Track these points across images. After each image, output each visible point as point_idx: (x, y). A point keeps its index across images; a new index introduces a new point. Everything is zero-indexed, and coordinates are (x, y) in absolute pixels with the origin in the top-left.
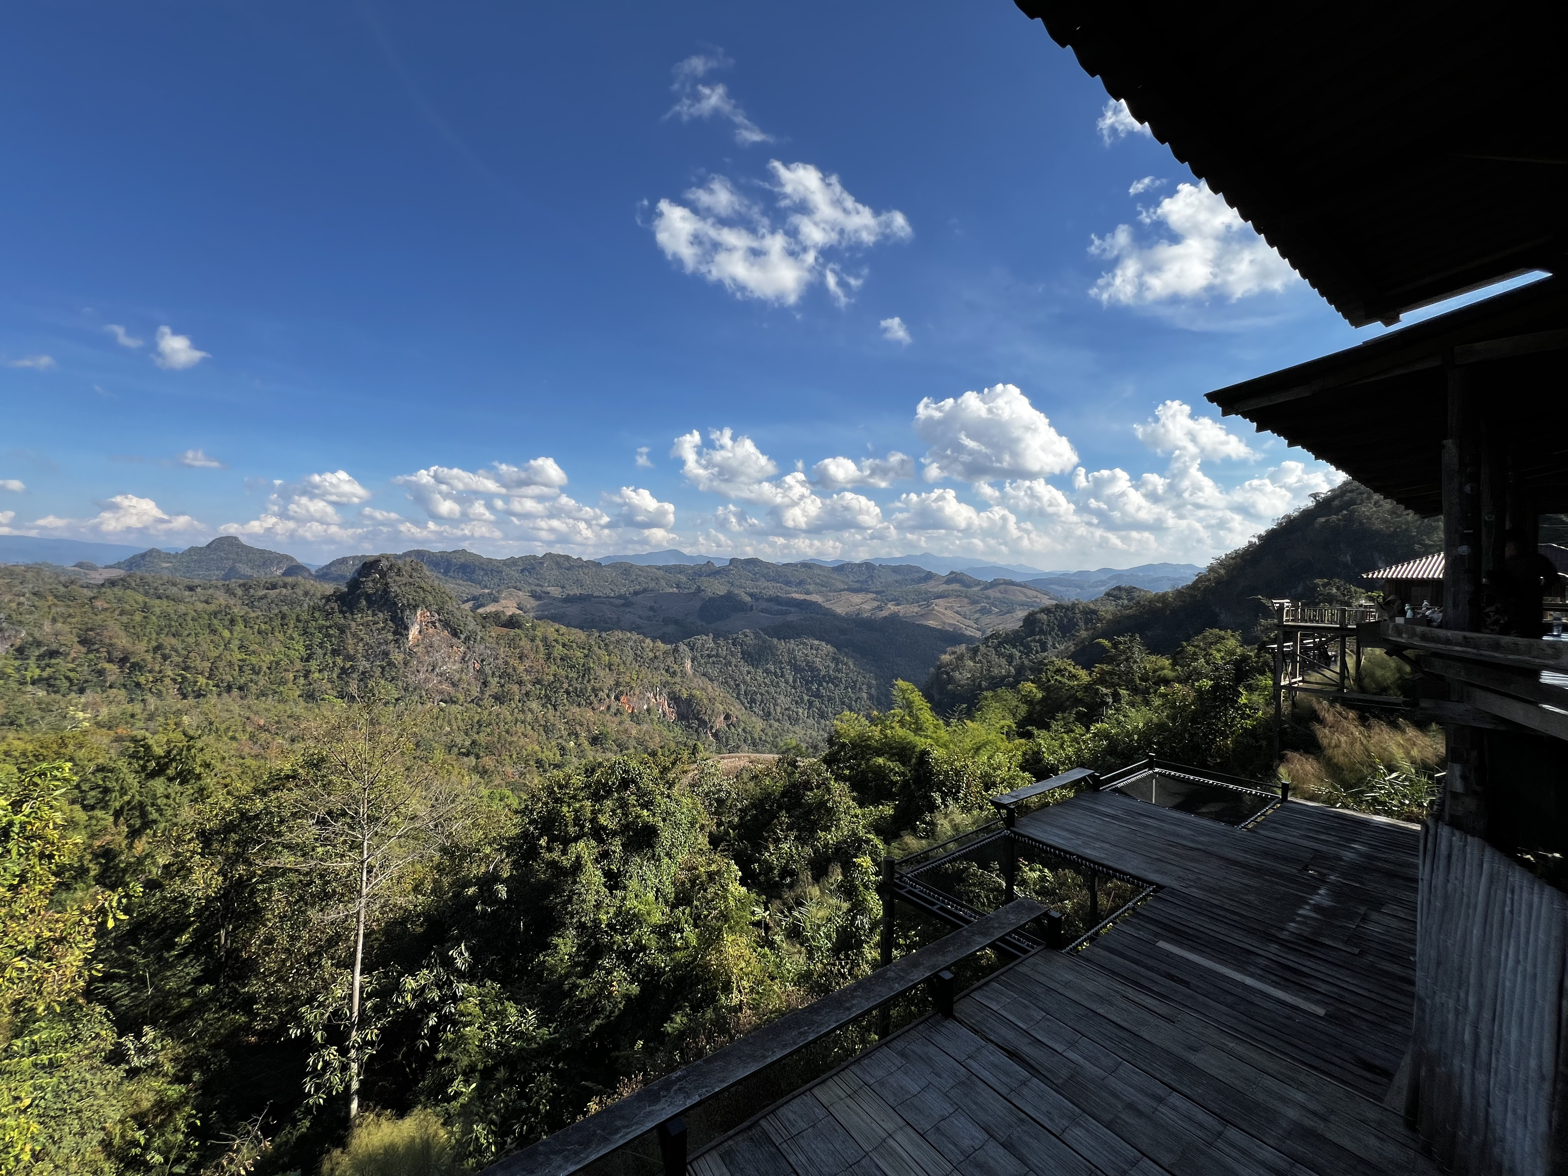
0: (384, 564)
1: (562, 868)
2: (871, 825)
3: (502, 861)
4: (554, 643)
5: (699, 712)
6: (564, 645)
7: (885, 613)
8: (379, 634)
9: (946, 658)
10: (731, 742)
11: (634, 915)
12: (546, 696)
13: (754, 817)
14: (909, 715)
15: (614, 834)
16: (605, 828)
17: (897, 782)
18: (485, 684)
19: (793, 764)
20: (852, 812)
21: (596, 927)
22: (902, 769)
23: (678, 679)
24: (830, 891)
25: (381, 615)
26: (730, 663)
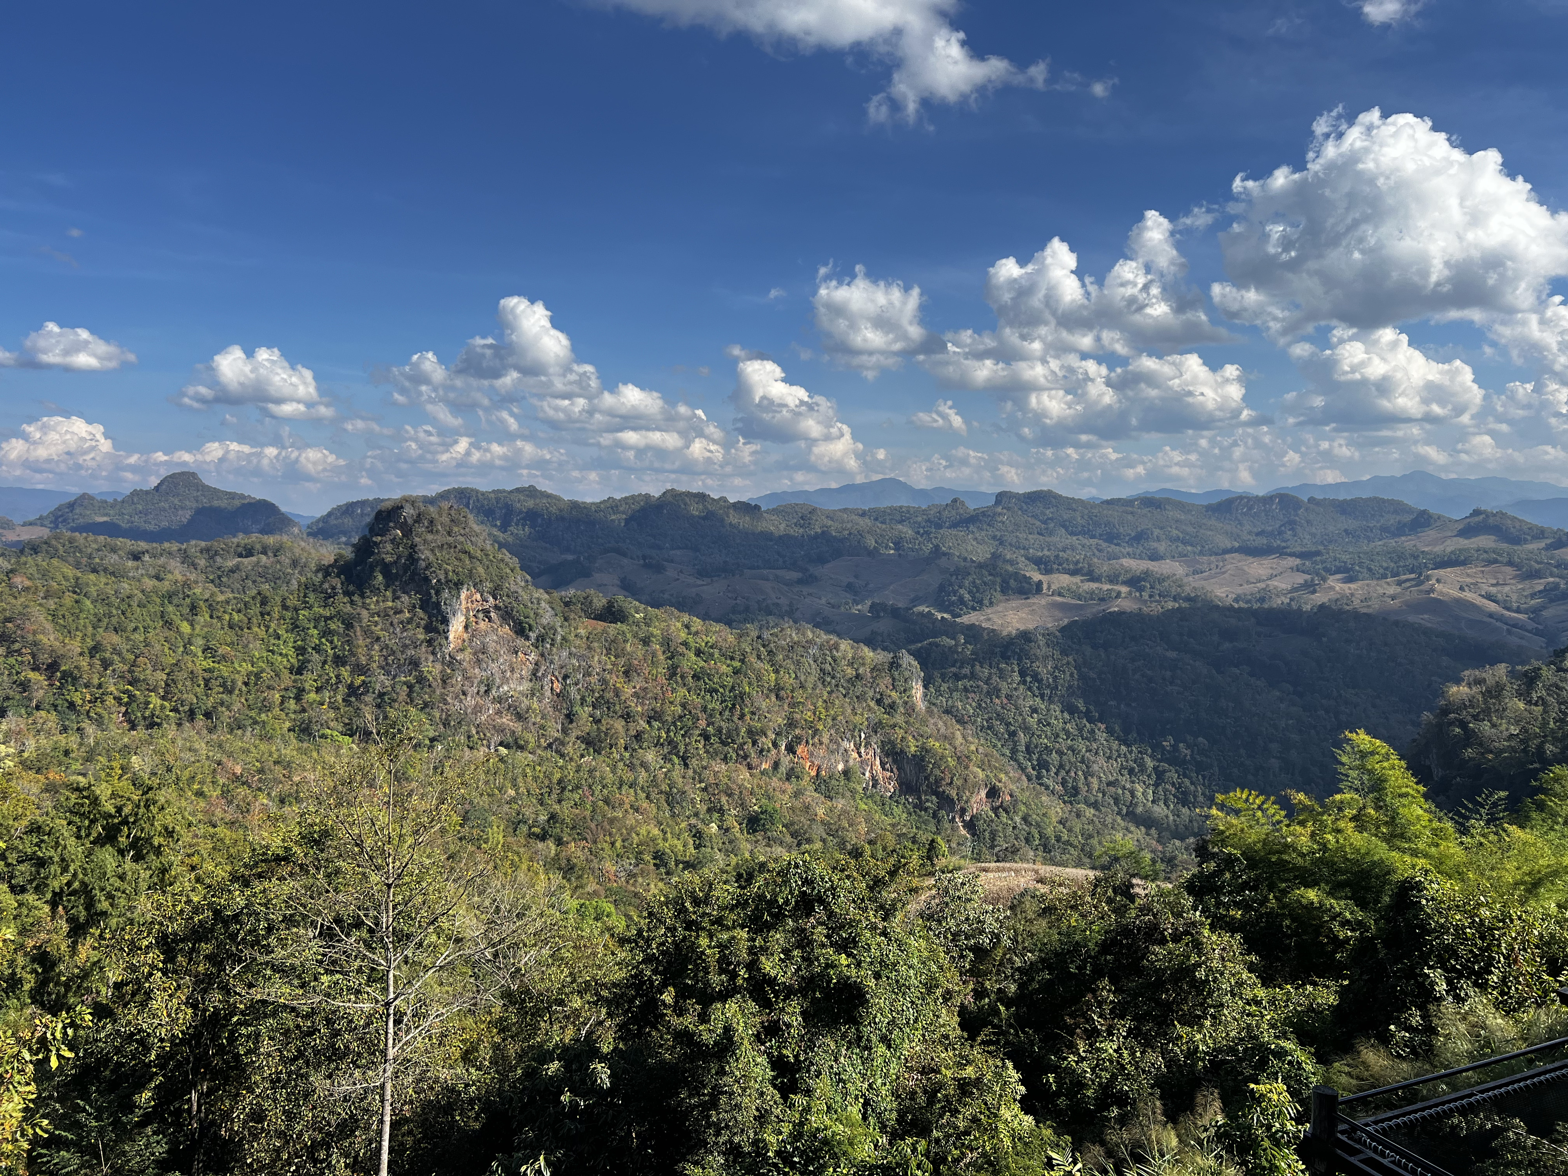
0: (408, 512)
1: (699, 1045)
2: (1287, 1021)
3: (600, 1023)
4: (682, 649)
5: (938, 781)
6: (698, 652)
7: (1320, 598)
8: (404, 629)
9: (1459, 691)
10: (1000, 840)
11: (825, 1142)
12: (670, 742)
13: (1047, 986)
14: (1378, 808)
15: (789, 992)
16: (772, 982)
17: (1347, 939)
18: (570, 717)
19: (1125, 890)
20: (1248, 994)
21: (758, 1154)
22: (1360, 915)
23: (899, 719)
24: (1200, 1142)
25: (405, 598)
26: (997, 692)
